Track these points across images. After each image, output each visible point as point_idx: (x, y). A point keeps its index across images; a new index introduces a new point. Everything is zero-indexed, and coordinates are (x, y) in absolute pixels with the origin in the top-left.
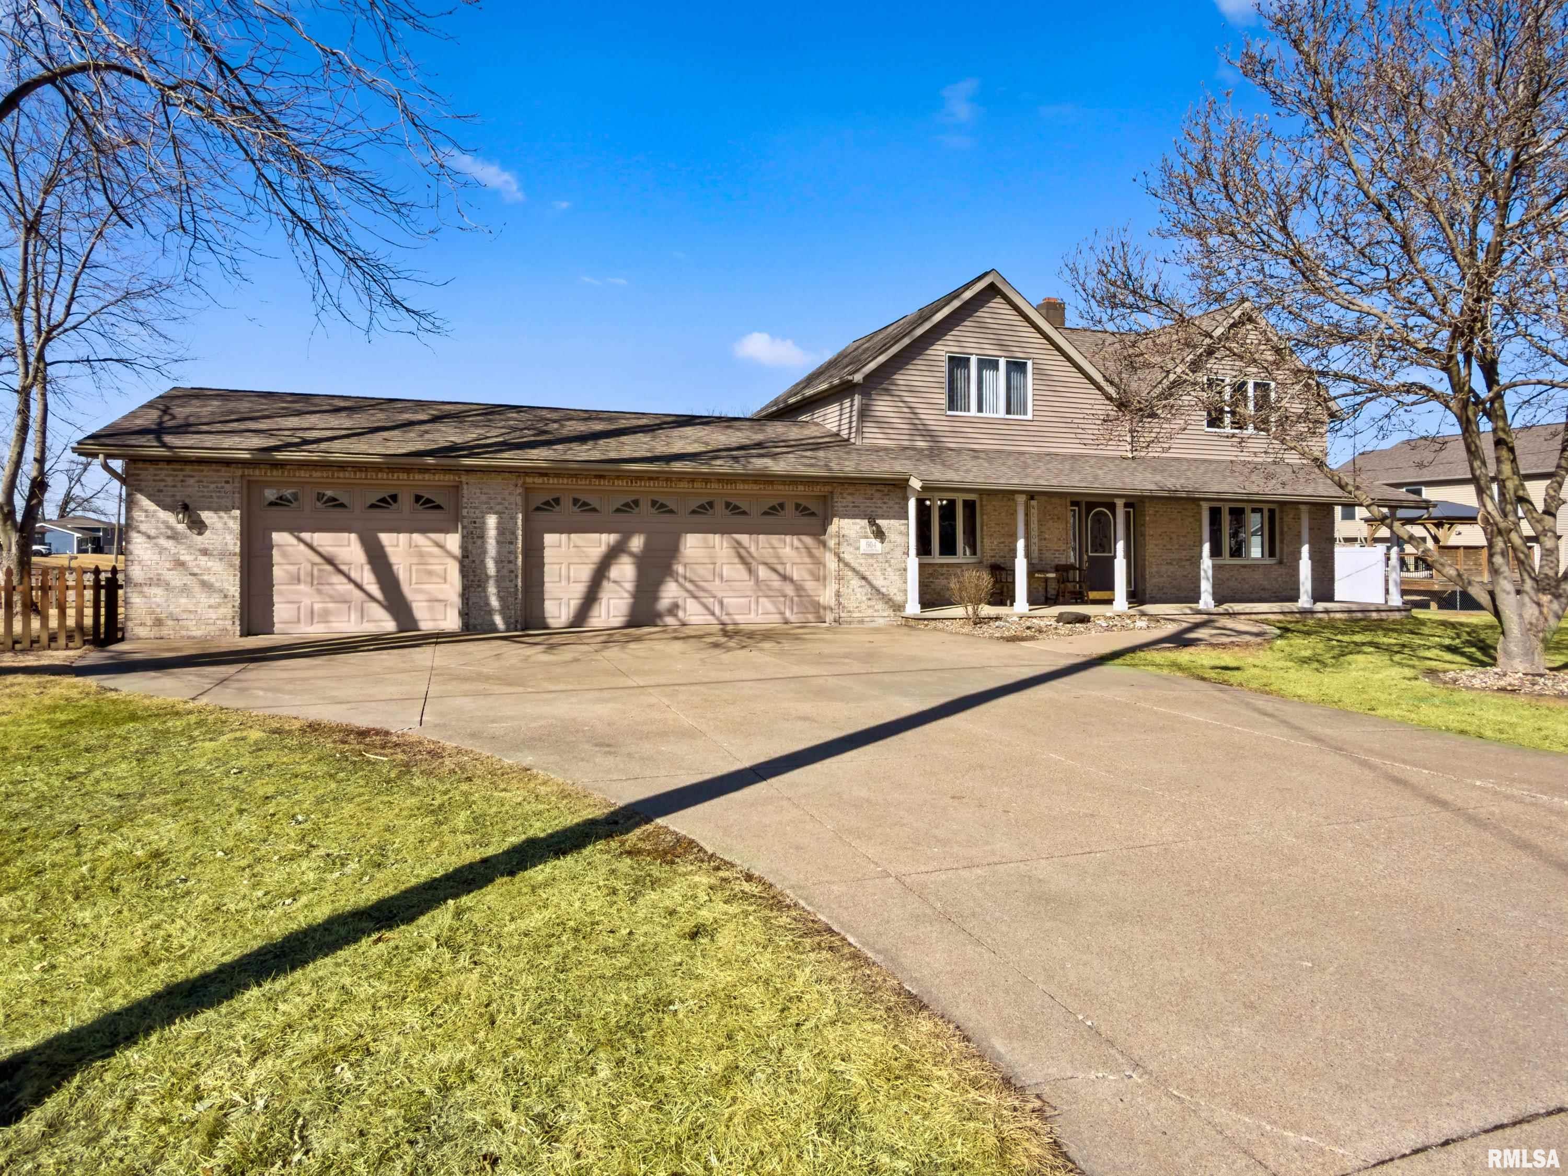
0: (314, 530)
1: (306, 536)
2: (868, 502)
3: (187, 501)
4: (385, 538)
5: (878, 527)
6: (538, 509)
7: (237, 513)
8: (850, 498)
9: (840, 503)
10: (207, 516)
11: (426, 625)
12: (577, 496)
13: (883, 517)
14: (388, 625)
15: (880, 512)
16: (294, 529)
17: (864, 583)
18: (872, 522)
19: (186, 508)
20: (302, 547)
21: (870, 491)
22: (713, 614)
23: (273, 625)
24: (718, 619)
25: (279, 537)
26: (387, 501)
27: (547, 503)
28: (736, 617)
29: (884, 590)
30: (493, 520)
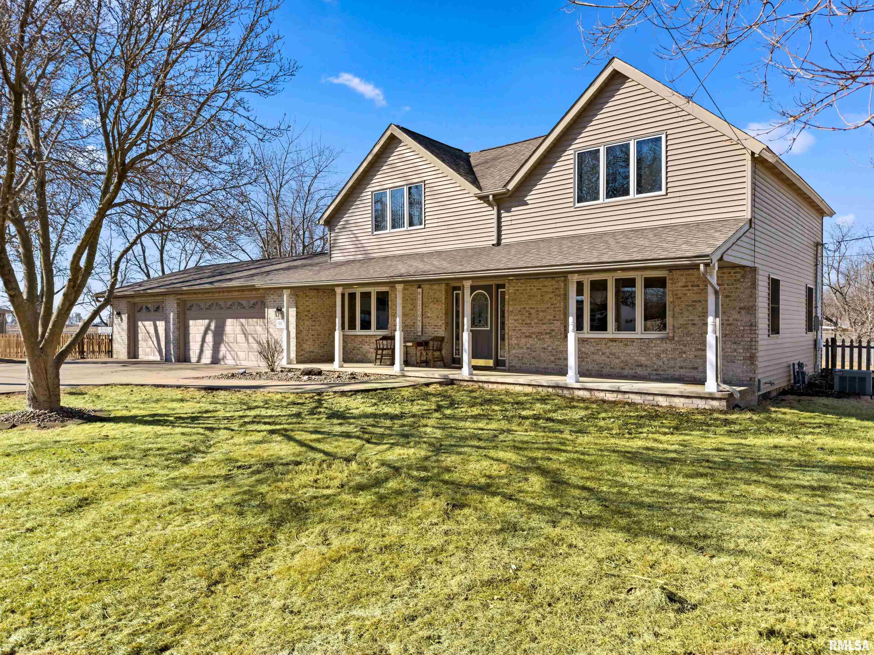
1: (144, 323)
2: (279, 299)
3: (120, 311)
5: (283, 312)
6: (187, 309)
7: (127, 315)
8: (272, 296)
9: (268, 300)
10: (123, 316)
12: (198, 303)
14: (159, 357)
16: (142, 321)
18: (279, 310)
19: (120, 314)
20: (143, 327)
21: (280, 292)
23: (139, 355)
25: (139, 324)
26: (157, 308)
27: (191, 306)
28: (242, 362)
30: (172, 315)
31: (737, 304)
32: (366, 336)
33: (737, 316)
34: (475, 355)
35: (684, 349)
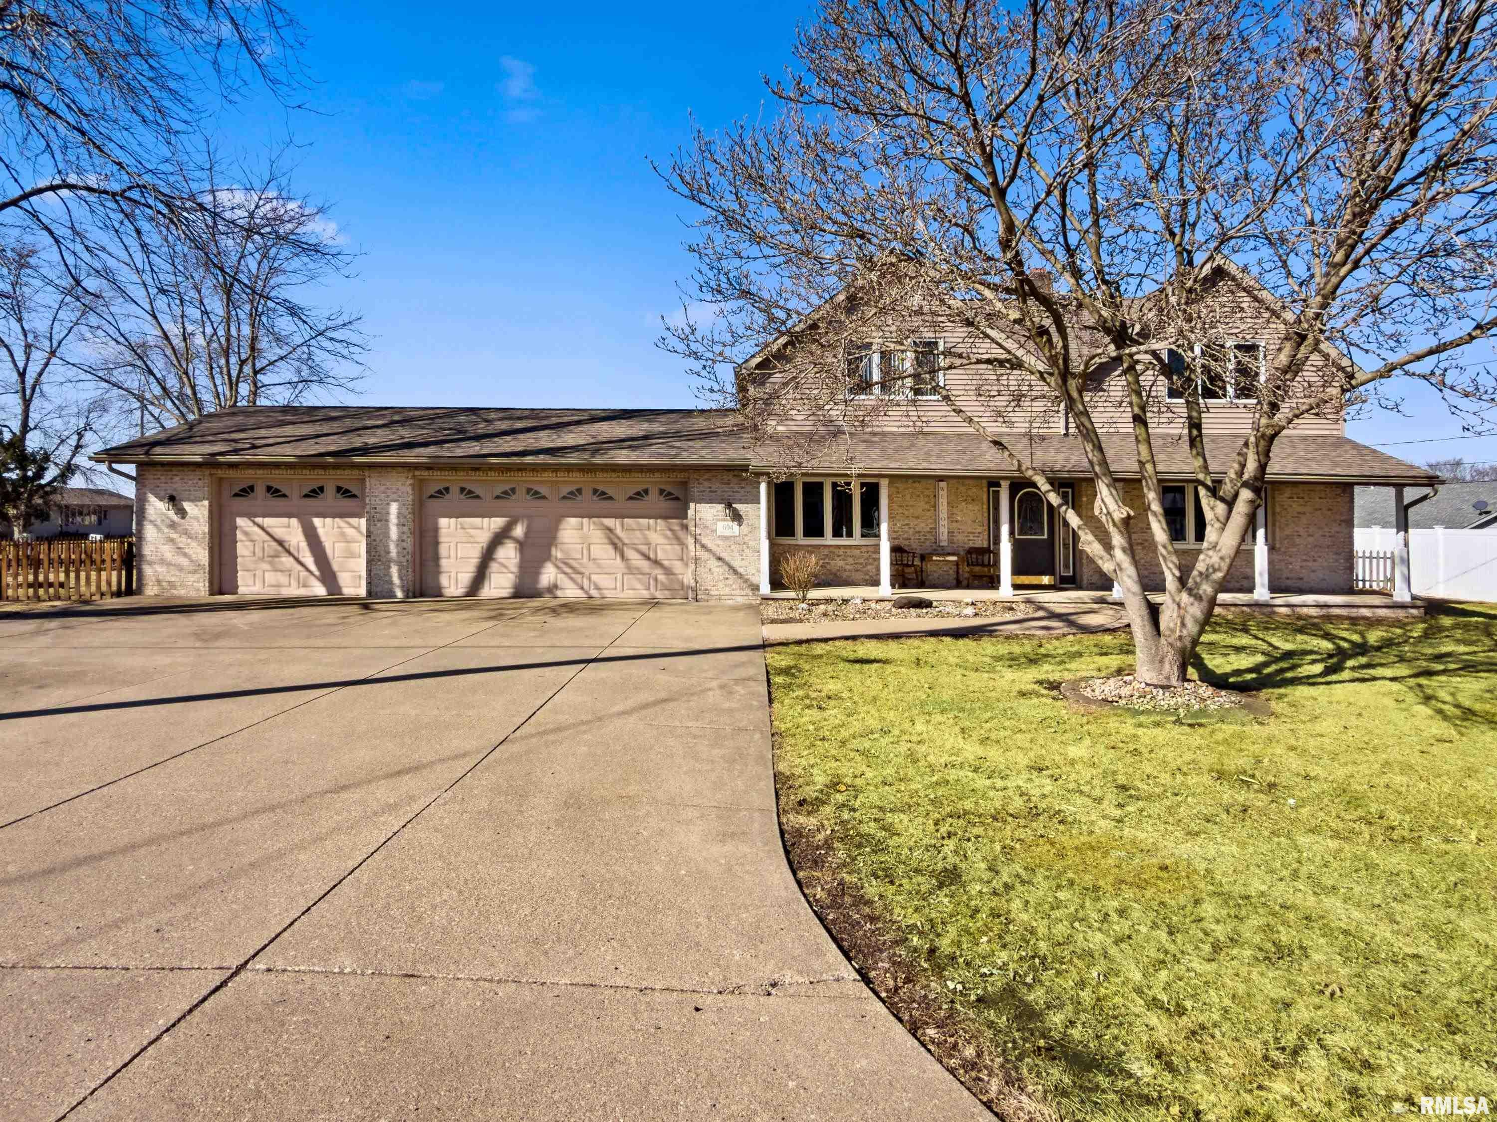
0: (264, 516)
1: (259, 520)
2: (726, 488)
3: (174, 494)
4: (317, 522)
5: (735, 509)
6: (431, 497)
7: (206, 503)
8: (706, 484)
9: (695, 490)
10: (186, 505)
11: (348, 591)
12: (464, 485)
13: (741, 502)
14: (320, 590)
15: (738, 496)
16: (250, 516)
17: (720, 563)
18: (729, 505)
19: (172, 499)
20: (256, 529)
21: (726, 476)
22: (582, 588)
23: (237, 587)
24: (586, 592)
25: (241, 522)
26: (316, 492)
27: (439, 492)
28: (605, 592)
29: (741, 570)
30: (394, 508)
31: (1338, 517)
32: (838, 547)
33: (1337, 529)
34: (1017, 570)
35: (1291, 560)
